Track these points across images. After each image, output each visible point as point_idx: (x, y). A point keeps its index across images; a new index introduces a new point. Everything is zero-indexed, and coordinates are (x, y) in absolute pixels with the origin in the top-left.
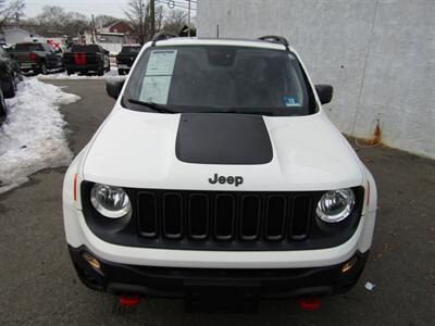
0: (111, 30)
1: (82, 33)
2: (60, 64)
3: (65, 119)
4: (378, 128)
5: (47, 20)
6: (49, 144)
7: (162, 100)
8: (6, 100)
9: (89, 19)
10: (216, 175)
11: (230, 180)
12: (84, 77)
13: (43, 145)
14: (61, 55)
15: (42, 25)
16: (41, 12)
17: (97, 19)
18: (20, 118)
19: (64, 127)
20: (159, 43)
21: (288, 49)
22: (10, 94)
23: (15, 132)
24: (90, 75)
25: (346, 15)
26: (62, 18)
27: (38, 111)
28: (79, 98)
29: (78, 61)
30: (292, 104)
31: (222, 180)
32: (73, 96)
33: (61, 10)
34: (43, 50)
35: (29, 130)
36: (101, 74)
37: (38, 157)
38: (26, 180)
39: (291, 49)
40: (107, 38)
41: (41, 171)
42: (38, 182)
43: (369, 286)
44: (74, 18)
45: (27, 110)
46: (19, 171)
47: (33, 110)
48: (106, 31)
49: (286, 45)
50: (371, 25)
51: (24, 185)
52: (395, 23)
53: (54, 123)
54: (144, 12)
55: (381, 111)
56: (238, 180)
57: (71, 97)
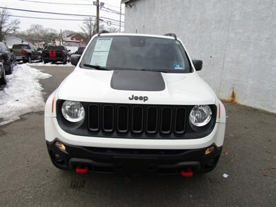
0: (72, 39)
1: (54, 40)
2: (40, 57)
3: (42, 87)
4: (233, 93)
5: (32, 32)
6: (32, 99)
7: (103, 65)
8: (7, 76)
9: (58, 32)
10: (133, 96)
11: (141, 98)
12: (54, 65)
13: (29, 99)
14: (41, 52)
15: (29, 35)
16: (29, 28)
17: (64, 33)
18: (15, 85)
19: (42, 91)
20: (102, 35)
21: (176, 39)
22: (9, 72)
23: (12, 93)
24: (58, 64)
25: (213, 27)
26: (42, 31)
27: (26, 82)
28: (51, 76)
29: (51, 55)
30: (178, 68)
31: (136, 98)
32: (48, 75)
33: (41, 27)
34: (29, 48)
35: (21, 91)
36: (65, 63)
37: (26, 106)
38: (19, 118)
39: (178, 39)
40: (69, 43)
41: (27, 114)
42: (25, 119)
43: (225, 176)
44: (50, 31)
45: (19, 80)
46: (14, 113)
47: (23, 80)
48: (69, 39)
49: (175, 37)
50: (227, 33)
51: (17, 121)
52: (241, 31)
53: (36, 88)
54: (93, 27)
55: (234, 83)
56: (146, 99)
57: (46, 76)
